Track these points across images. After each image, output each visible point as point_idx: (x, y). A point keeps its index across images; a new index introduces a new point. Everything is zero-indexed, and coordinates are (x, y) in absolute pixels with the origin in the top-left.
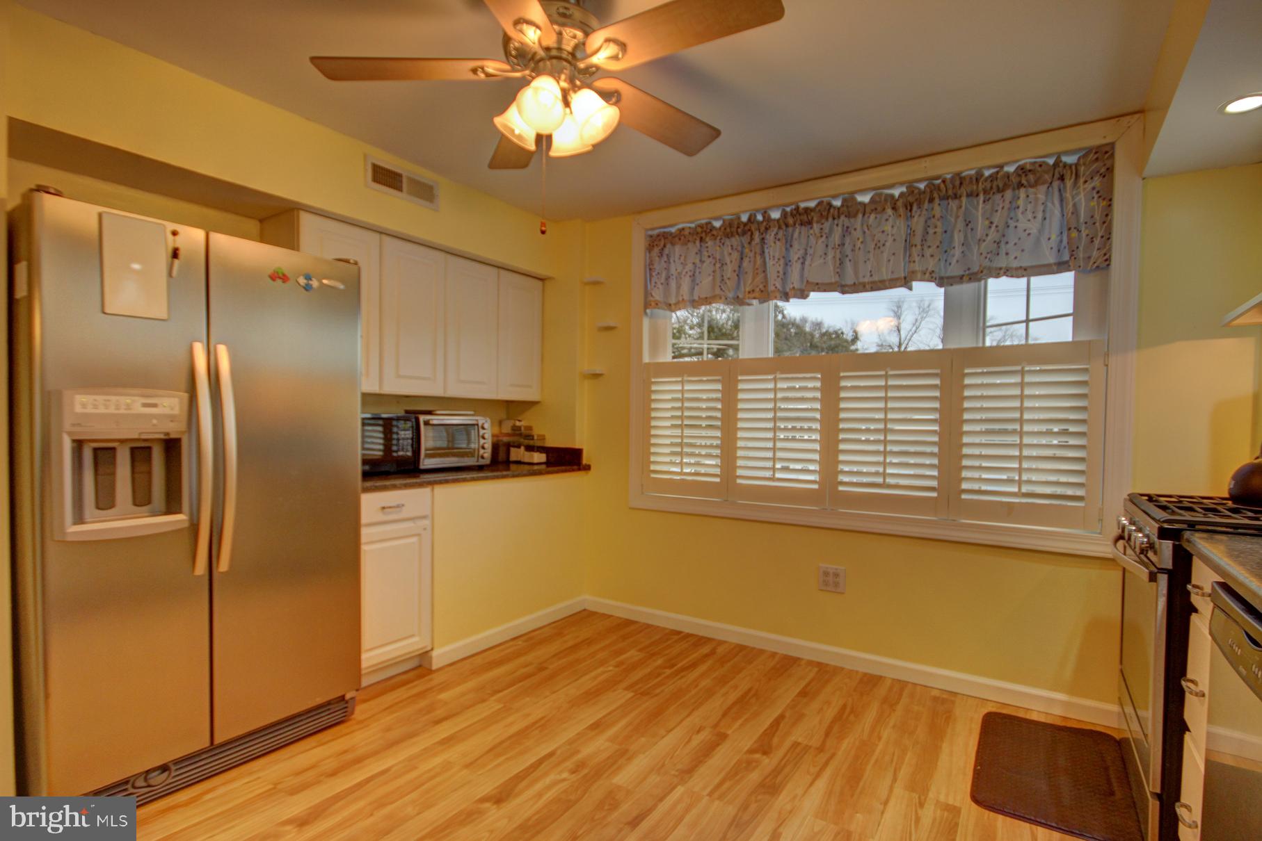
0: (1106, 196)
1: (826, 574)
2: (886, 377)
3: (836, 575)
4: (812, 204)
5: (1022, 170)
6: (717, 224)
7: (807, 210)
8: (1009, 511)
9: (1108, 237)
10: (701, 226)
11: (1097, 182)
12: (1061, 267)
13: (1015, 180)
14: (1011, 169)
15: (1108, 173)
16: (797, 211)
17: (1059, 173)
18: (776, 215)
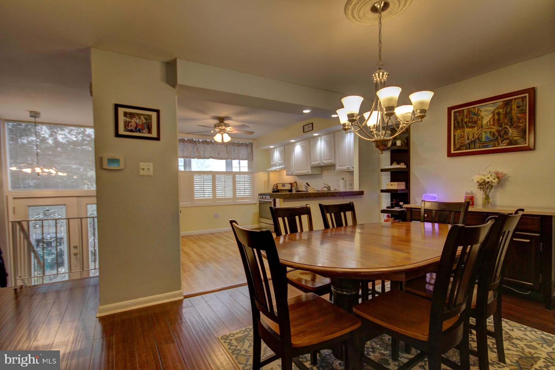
0: (252, 150)
1: (215, 215)
2: (224, 176)
3: (217, 214)
4: (209, 140)
5: (242, 144)
6: (186, 139)
7: (208, 142)
8: (243, 198)
9: (252, 156)
10: (183, 139)
11: (251, 148)
12: (246, 159)
13: (241, 145)
14: (240, 143)
15: (252, 147)
16: (206, 141)
17: (247, 145)
18: (201, 140)
